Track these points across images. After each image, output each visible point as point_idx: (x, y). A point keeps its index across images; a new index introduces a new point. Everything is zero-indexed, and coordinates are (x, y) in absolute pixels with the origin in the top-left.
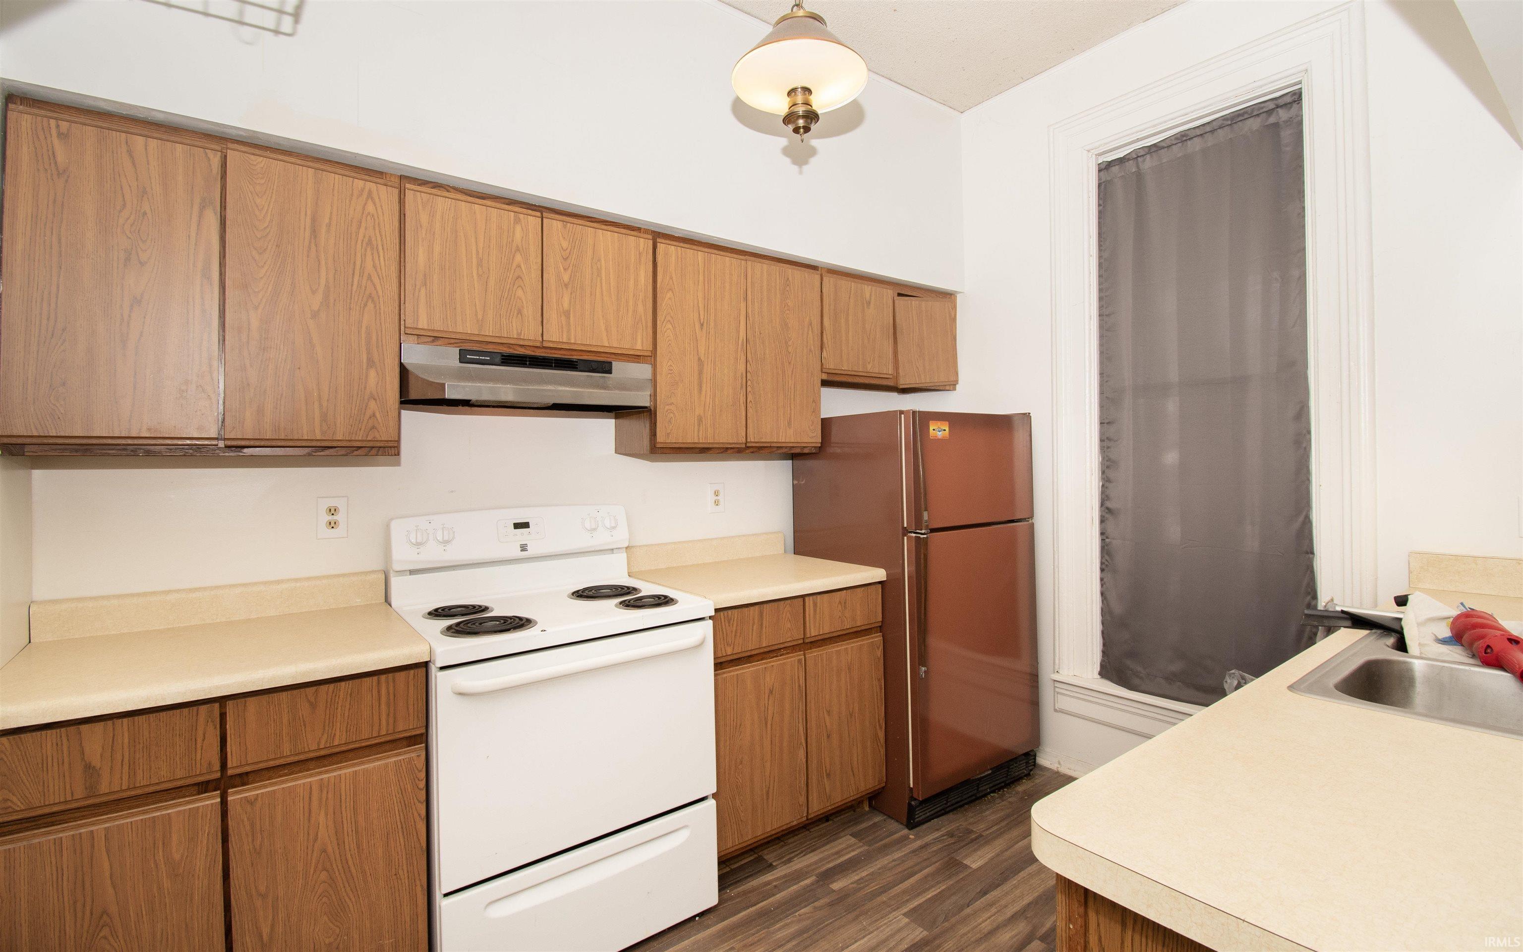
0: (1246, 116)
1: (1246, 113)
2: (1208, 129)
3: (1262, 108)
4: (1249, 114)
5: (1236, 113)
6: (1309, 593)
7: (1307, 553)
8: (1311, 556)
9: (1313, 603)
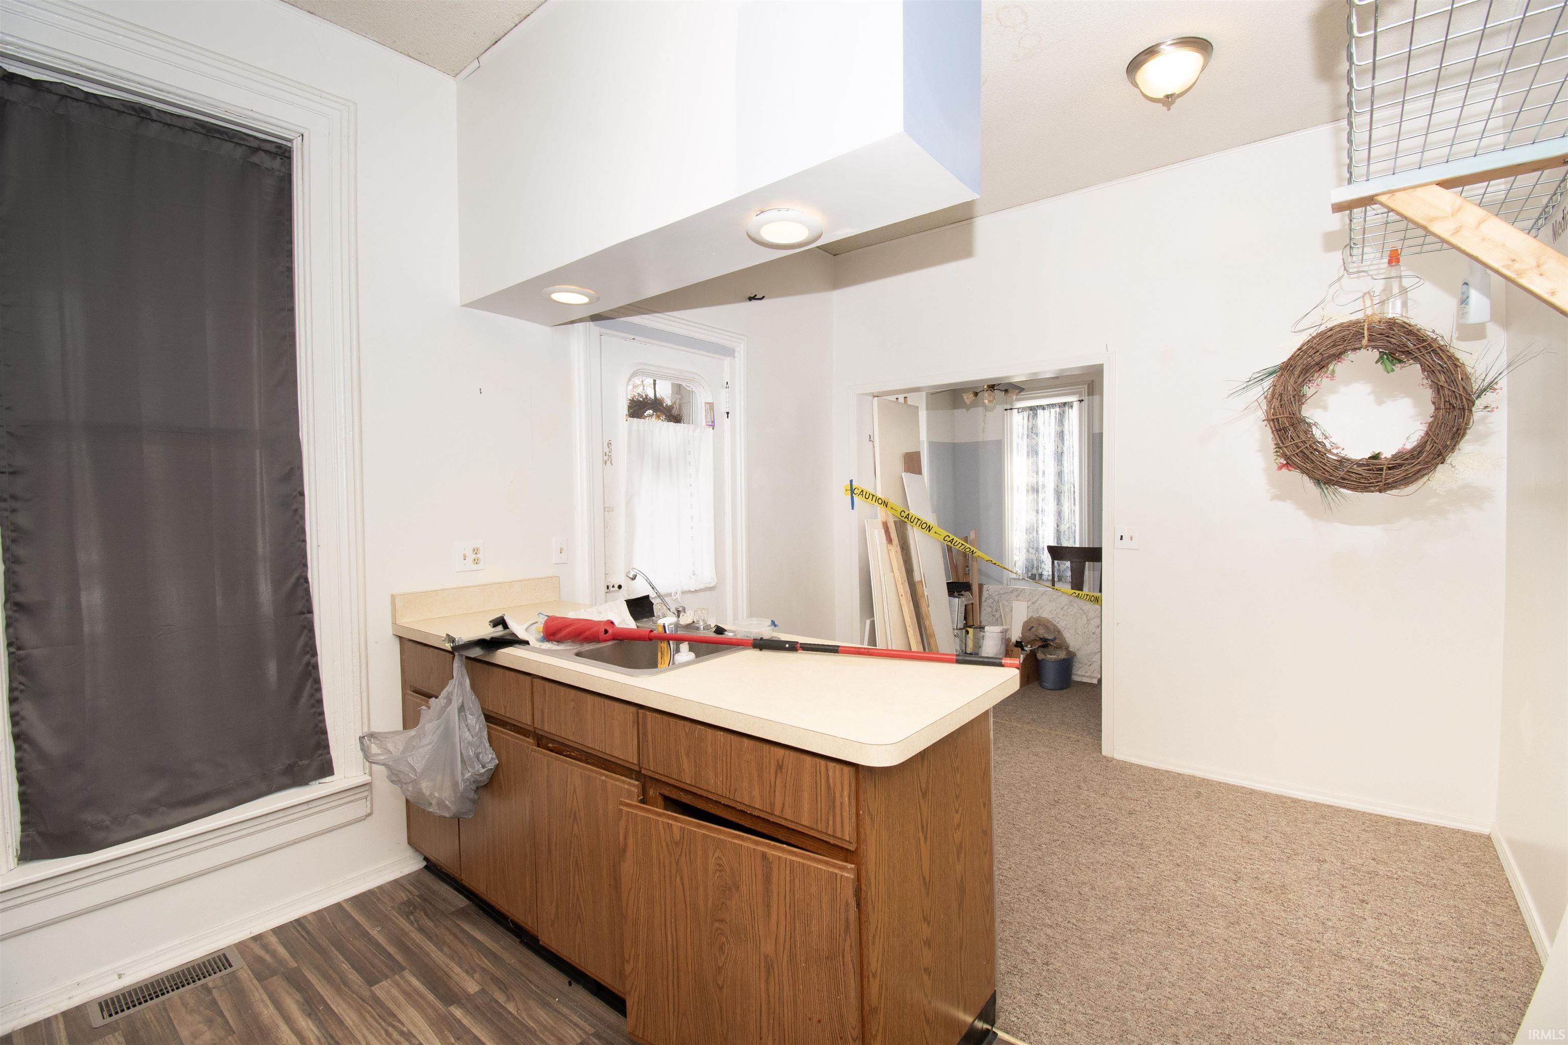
0: (225, 137)
1: (226, 133)
2: (180, 123)
3: (244, 139)
4: (228, 137)
5: (217, 127)
6: (308, 652)
7: (303, 613)
8: (308, 616)
9: (313, 661)
